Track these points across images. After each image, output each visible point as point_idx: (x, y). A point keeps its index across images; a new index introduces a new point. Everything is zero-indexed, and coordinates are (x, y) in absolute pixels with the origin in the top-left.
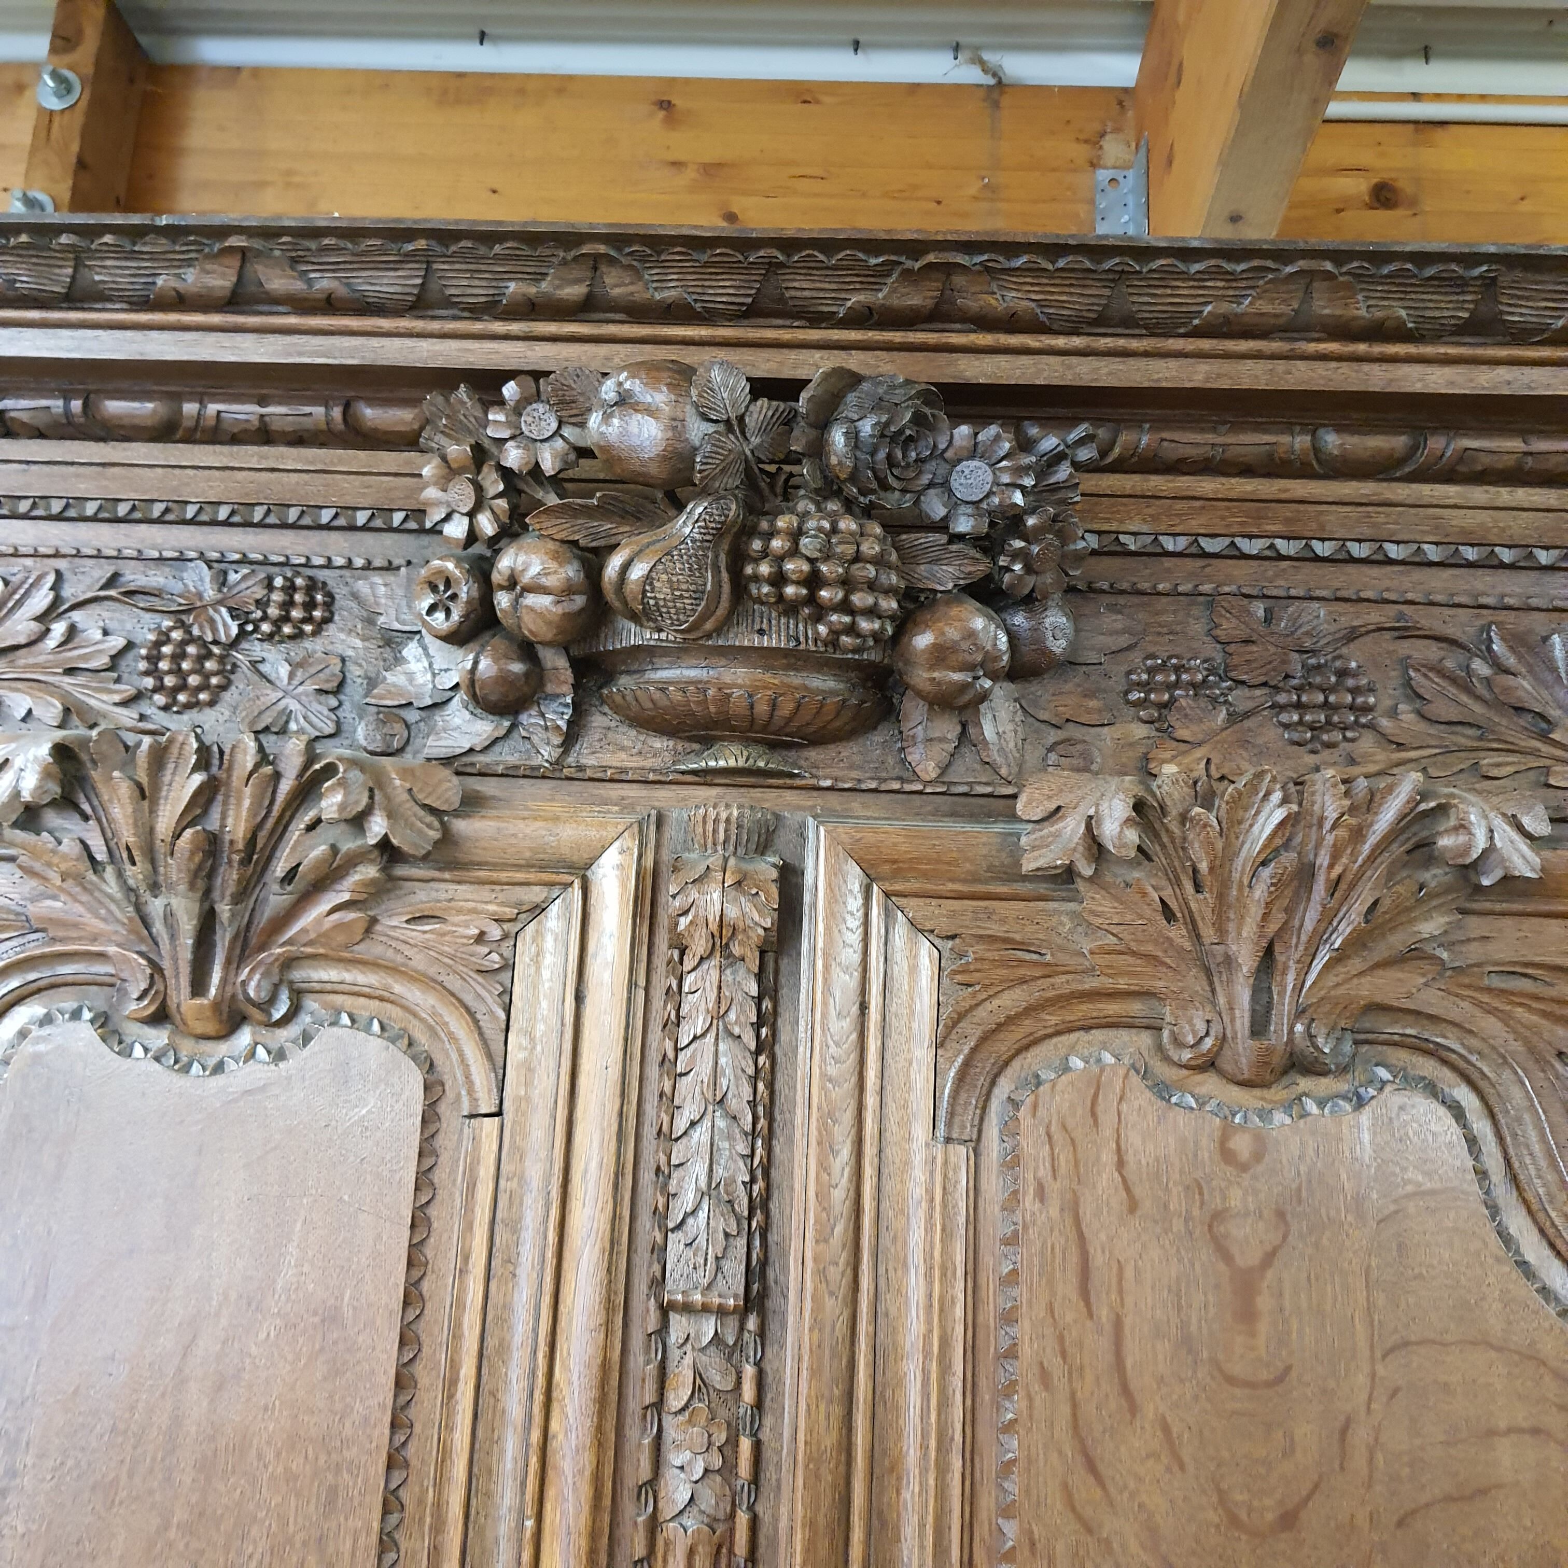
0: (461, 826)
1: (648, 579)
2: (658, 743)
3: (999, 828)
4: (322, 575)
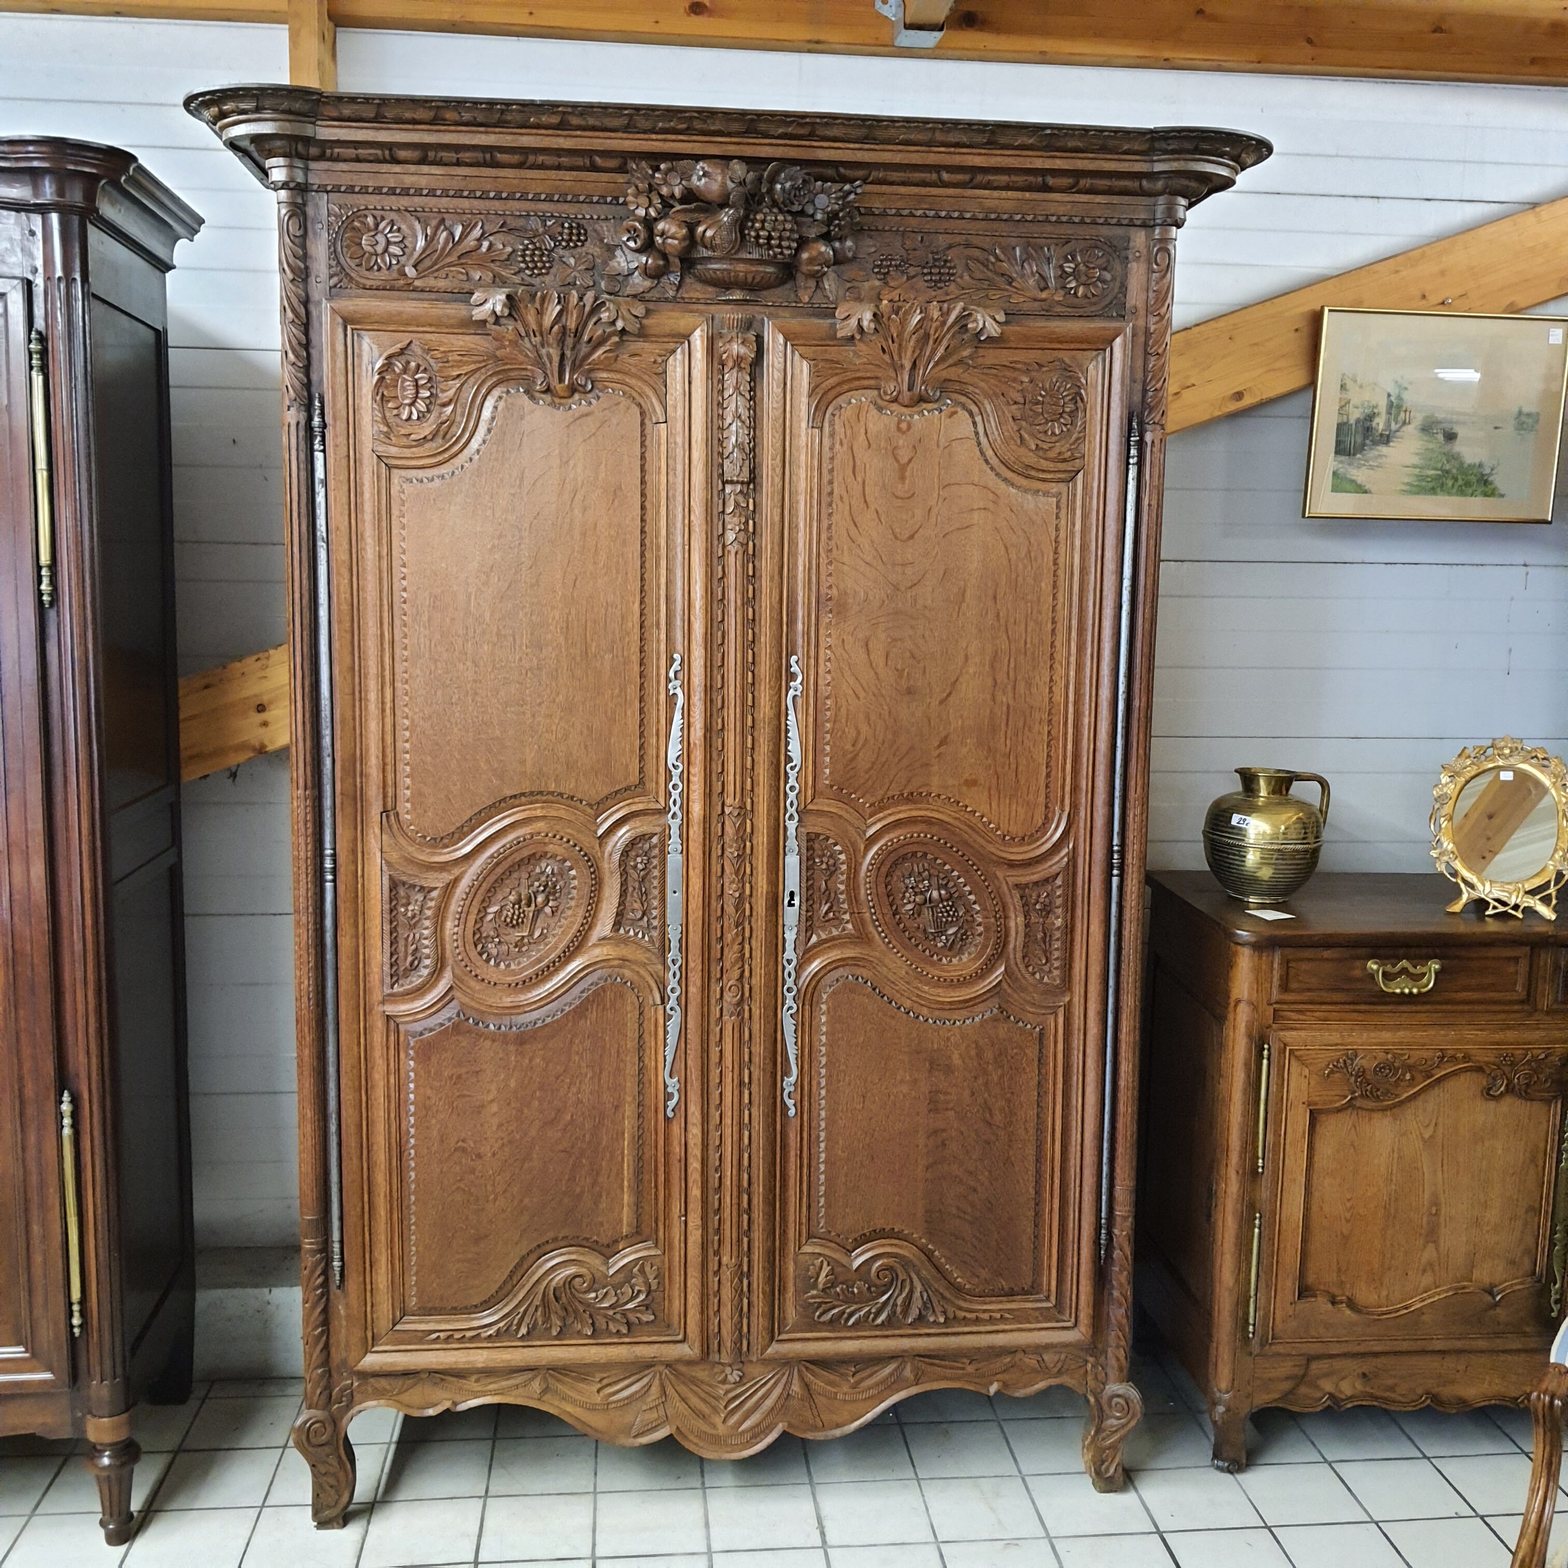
0: (645, 321)
1: (713, 237)
2: (710, 289)
3: (829, 321)
4: (581, 222)
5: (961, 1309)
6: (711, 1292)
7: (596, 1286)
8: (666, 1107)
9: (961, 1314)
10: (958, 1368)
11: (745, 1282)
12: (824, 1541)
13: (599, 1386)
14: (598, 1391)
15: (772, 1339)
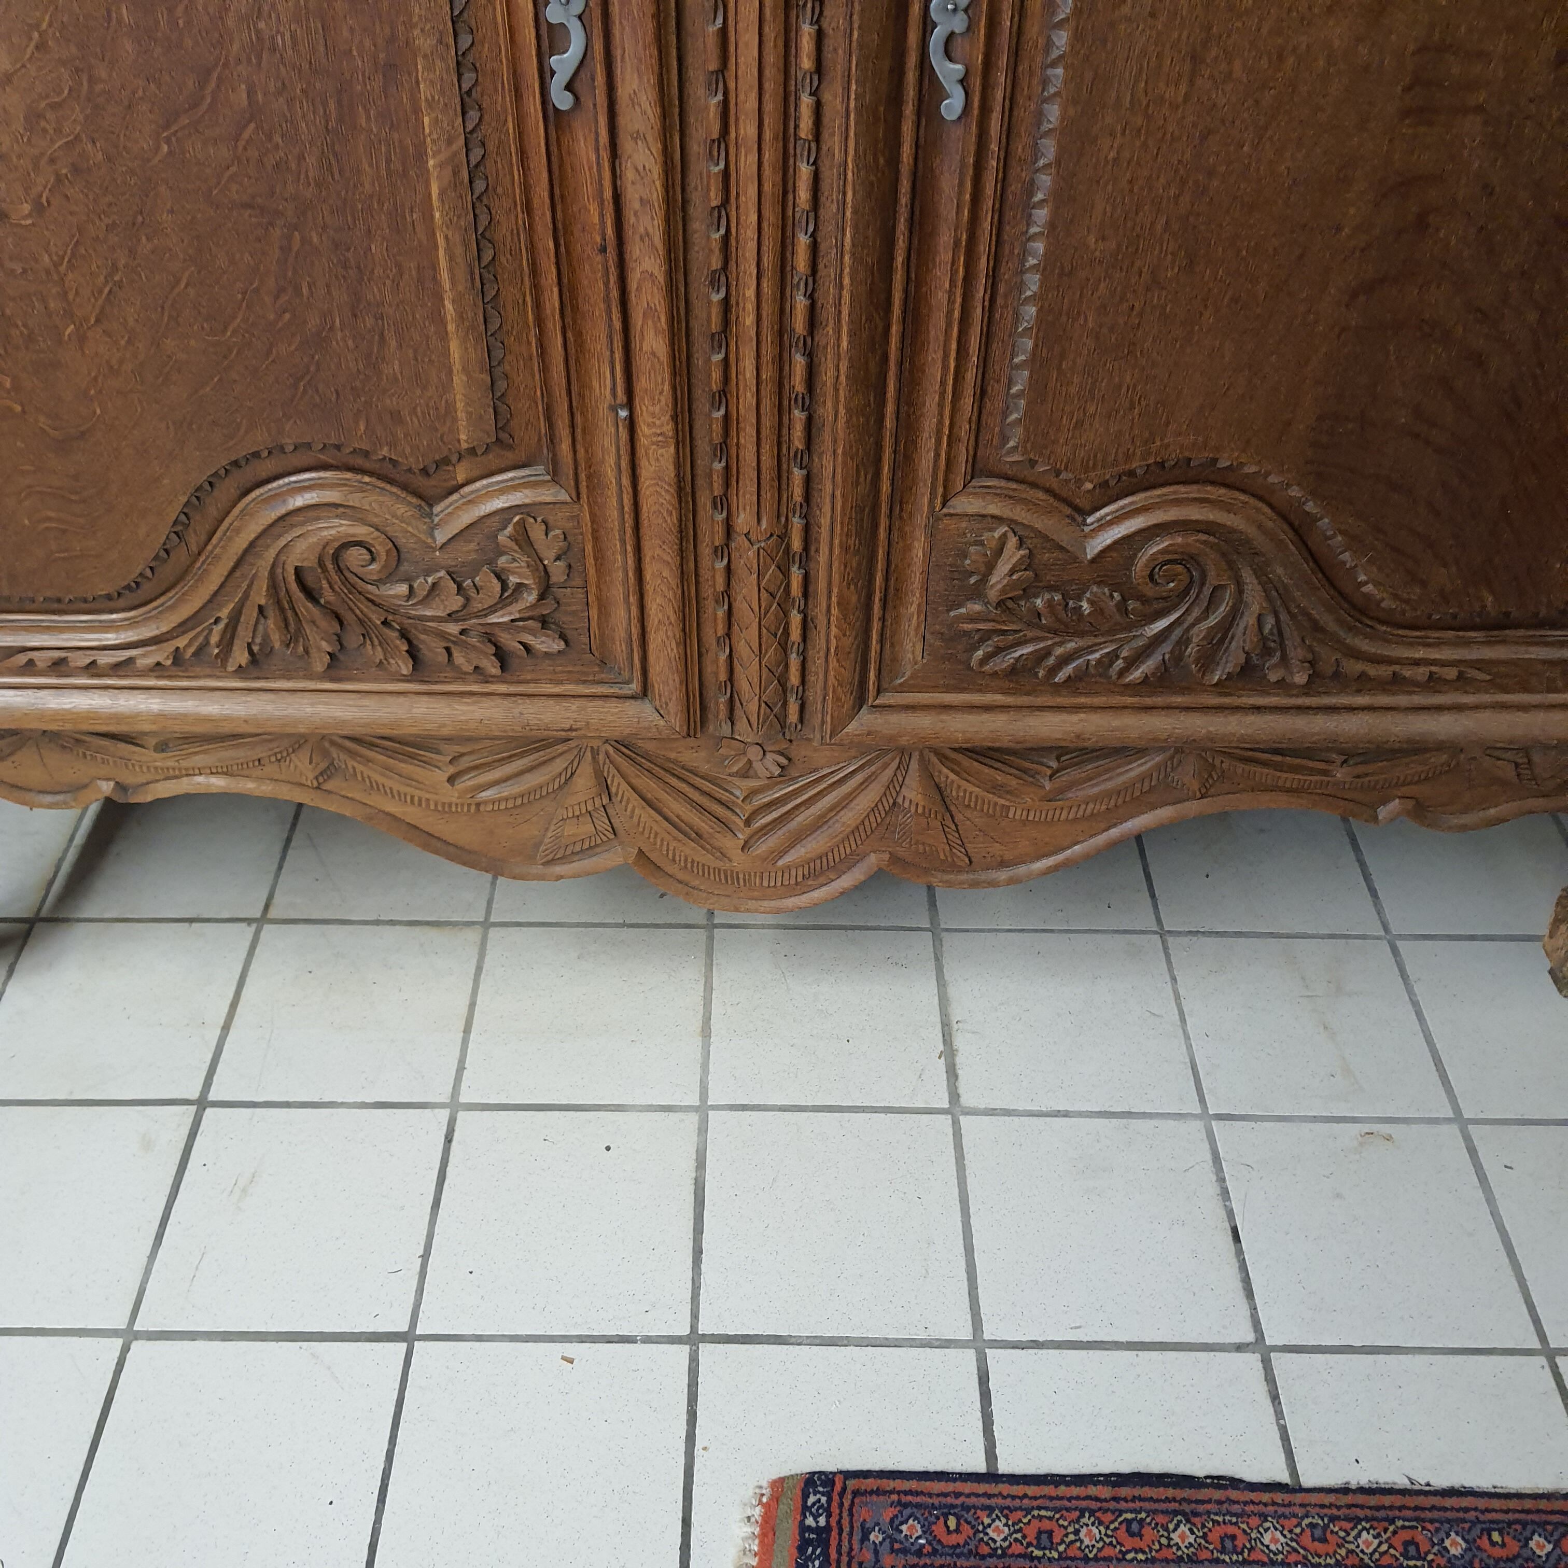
5: (1357, 655)
6: (707, 591)
7: (405, 567)
8: (545, 74)
9: (1354, 667)
10: (1312, 771)
11: (796, 575)
12: (954, 1096)
13: (452, 770)
14: (451, 780)
15: (861, 701)
